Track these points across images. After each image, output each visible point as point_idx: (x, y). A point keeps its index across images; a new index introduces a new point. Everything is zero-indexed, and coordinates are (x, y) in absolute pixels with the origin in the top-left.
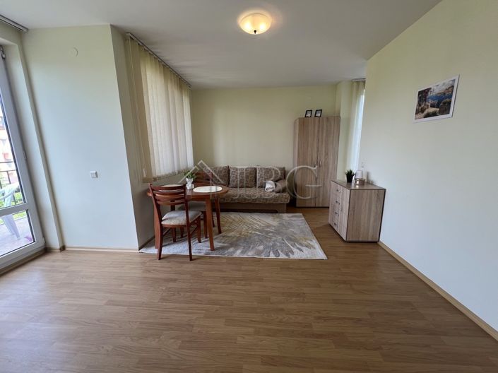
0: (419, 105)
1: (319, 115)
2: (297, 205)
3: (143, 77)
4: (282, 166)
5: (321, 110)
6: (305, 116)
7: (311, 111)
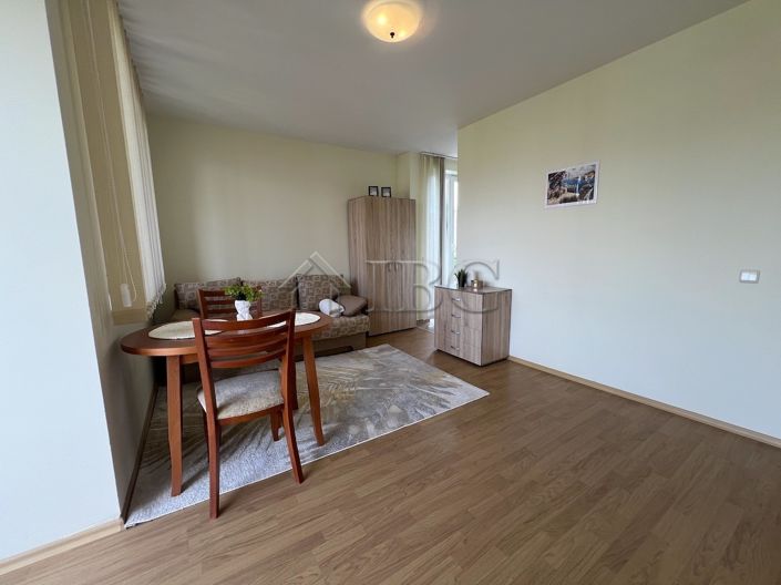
0: (551, 187)
1: (387, 194)
5: (390, 188)
6: (369, 195)
7: (377, 187)
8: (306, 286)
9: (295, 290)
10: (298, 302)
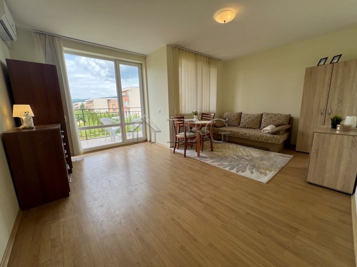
1: (335, 61)
2: (297, 149)
3: (180, 64)
4: (288, 113)
5: (341, 55)
6: (318, 65)
7: (327, 58)
8: (265, 118)
9: (260, 119)
10: (261, 125)
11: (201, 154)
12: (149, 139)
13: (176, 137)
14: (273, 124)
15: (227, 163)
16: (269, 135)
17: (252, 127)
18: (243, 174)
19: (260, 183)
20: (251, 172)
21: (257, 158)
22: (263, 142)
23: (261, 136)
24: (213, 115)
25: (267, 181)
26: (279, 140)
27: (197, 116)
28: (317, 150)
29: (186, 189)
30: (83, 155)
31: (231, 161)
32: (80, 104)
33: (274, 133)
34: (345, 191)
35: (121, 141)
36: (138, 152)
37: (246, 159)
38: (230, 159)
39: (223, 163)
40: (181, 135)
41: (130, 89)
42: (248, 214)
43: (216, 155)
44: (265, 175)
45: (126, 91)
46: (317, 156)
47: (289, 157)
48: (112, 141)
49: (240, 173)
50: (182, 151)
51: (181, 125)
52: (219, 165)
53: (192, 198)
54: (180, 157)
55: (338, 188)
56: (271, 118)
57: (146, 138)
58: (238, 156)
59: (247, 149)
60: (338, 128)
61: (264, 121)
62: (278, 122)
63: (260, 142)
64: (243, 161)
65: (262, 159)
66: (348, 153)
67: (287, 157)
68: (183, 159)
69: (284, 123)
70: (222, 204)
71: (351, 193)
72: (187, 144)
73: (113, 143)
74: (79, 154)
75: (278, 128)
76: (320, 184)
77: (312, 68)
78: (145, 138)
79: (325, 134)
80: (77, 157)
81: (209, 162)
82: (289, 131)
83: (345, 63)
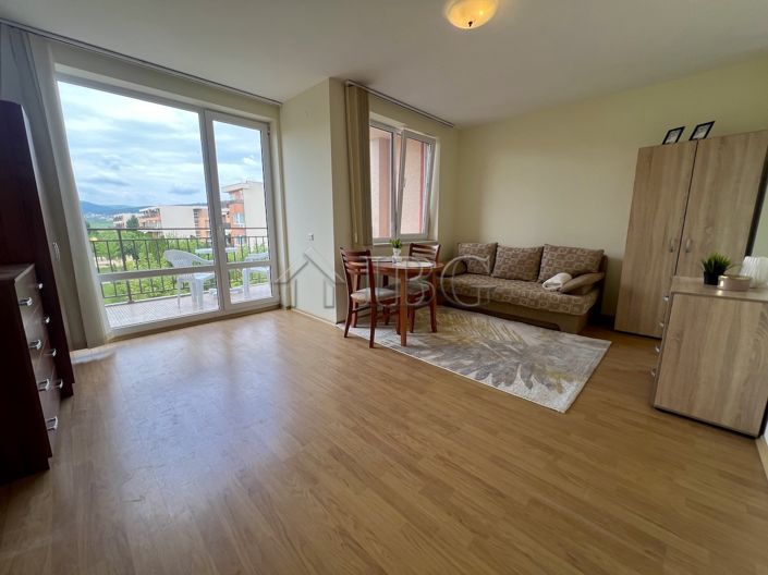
1: (701, 135)
2: (617, 327)
4: (597, 248)
5: (712, 123)
6: (664, 143)
7: (682, 129)
8: (548, 257)
9: (538, 259)
10: (539, 271)
11: (409, 340)
12: (285, 303)
13: (351, 298)
14: (566, 271)
15: (471, 362)
16: (559, 296)
17: (520, 276)
18: (510, 390)
19: (551, 413)
20: (527, 385)
21: (535, 349)
22: (547, 311)
23: (541, 297)
24: (436, 247)
25: (566, 407)
26: (580, 307)
27: (400, 251)
28: (680, 335)
29: (377, 435)
30: (114, 345)
31: (479, 356)
32: (127, 217)
33: (569, 292)
34: (741, 428)
35: (216, 307)
36: (258, 336)
37: (511, 351)
38: (475, 352)
39: (462, 361)
40: (362, 295)
41: (247, 186)
42: (535, 502)
43: (445, 340)
44: (561, 392)
45: (238, 191)
46: (679, 347)
47: (605, 345)
48: (195, 306)
49: (502, 387)
50: (365, 333)
51: (362, 270)
52: (452, 368)
53: (393, 462)
54: (362, 347)
55: (726, 423)
56: (563, 257)
57: (280, 300)
58: (493, 345)
59: (512, 326)
60: (722, 284)
61: (547, 264)
62: (577, 266)
63: (541, 311)
64: (506, 356)
65: (547, 351)
66: (752, 342)
67: (599, 345)
68: (367, 352)
69: (589, 268)
70: (468, 474)
71: (757, 432)
72: (377, 315)
73: (198, 311)
74: (100, 342)
75: (579, 280)
76: (685, 412)
77: (652, 149)
78: (277, 299)
79: (698, 298)
80: (95, 350)
81: (429, 358)
82: (599, 286)
83: (723, 139)
